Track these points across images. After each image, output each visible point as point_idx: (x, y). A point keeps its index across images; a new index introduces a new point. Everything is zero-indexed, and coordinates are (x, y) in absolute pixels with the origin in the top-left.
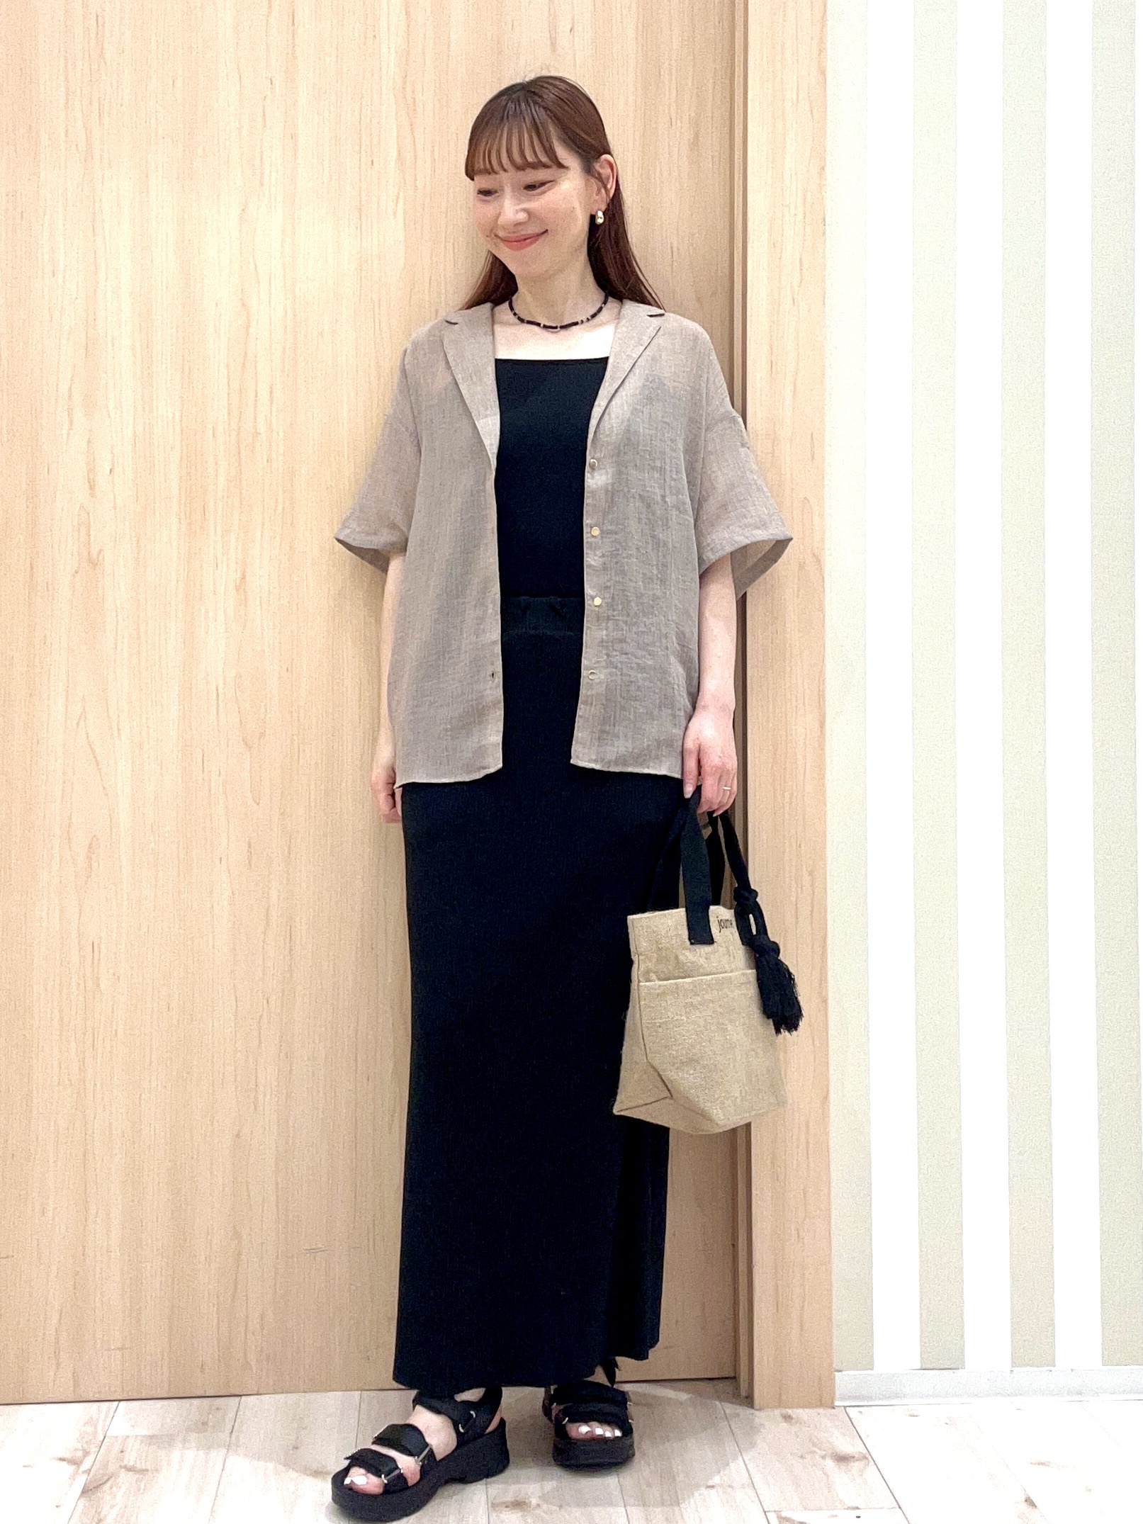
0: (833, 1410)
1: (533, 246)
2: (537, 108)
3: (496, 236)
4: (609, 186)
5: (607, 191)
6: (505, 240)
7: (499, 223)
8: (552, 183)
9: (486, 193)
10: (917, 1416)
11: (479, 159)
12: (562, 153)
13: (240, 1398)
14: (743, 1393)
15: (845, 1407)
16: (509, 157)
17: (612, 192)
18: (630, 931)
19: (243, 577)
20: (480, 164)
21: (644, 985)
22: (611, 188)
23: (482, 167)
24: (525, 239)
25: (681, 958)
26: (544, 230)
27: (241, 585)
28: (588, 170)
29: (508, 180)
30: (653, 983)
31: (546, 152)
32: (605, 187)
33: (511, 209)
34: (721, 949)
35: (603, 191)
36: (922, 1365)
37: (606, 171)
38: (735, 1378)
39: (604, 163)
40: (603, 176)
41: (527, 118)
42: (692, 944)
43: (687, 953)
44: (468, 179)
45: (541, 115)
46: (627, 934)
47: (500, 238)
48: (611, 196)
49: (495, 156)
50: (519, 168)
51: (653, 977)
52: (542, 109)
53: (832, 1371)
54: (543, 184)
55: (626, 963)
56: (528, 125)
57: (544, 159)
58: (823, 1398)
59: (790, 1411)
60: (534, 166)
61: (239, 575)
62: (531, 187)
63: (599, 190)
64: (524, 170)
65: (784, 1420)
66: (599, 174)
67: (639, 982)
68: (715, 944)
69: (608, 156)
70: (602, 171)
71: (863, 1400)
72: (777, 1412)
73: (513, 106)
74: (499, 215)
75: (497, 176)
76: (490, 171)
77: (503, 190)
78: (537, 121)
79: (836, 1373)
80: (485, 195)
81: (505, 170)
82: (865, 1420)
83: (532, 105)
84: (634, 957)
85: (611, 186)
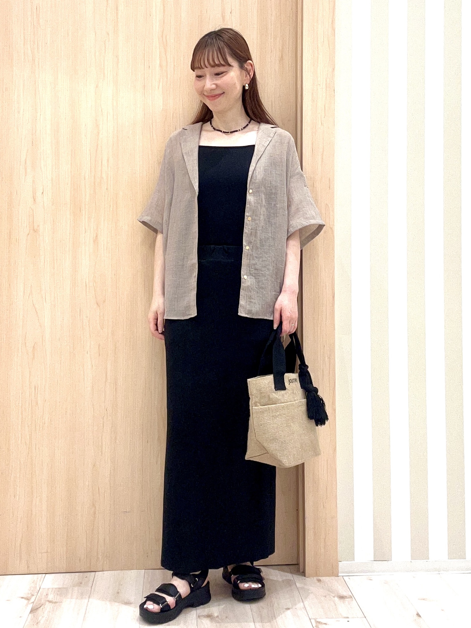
0: (338, 577)
1: (219, 99)
2: (220, 42)
3: (203, 94)
4: (251, 74)
5: (250, 76)
6: (208, 97)
7: (205, 89)
8: (225, 73)
9: (199, 77)
10: (372, 580)
11: (196, 63)
12: (230, 60)
13: (94, 573)
14: (301, 571)
15: (343, 576)
16: (208, 61)
17: (252, 75)
18: (248, 385)
19: (97, 236)
20: (196, 65)
21: (254, 408)
22: (251, 75)
23: (197, 66)
24: (214, 96)
25: (271, 396)
26: (222, 92)
27: (96, 240)
28: (242, 67)
29: (208, 71)
30: (258, 407)
31: (223, 59)
32: (249, 74)
33: (209, 83)
34: (289, 392)
35: (248, 75)
36: (374, 559)
37: (249, 68)
38: (298, 564)
39: (248, 64)
40: (248, 70)
41: (215, 45)
42: (276, 390)
43: (274, 394)
44: (192, 71)
45: (222, 44)
46: (247, 387)
47: (205, 95)
48: (252, 77)
49: (202, 61)
50: (213, 66)
51: (259, 405)
52: (222, 42)
53: (337, 561)
54: (222, 73)
55: (247, 399)
56: (216, 48)
57: (223, 63)
58: (334, 573)
59: (320, 578)
60: (218, 66)
61: (95, 236)
62: (217, 74)
63: (246, 76)
64: (214, 67)
65: (317, 582)
66: (246, 68)
67: (252, 407)
68: (287, 390)
69: (250, 61)
70: (247, 67)
71: (350, 574)
72: (315, 578)
73: (210, 40)
74: (204, 86)
75: (203, 70)
76: (201, 68)
77: (206, 75)
78: (220, 47)
79: (339, 562)
80: (199, 78)
81: (207, 67)
82: (352, 582)
83: (218, 40)
84: (250, 396)
85: (252, 74)
